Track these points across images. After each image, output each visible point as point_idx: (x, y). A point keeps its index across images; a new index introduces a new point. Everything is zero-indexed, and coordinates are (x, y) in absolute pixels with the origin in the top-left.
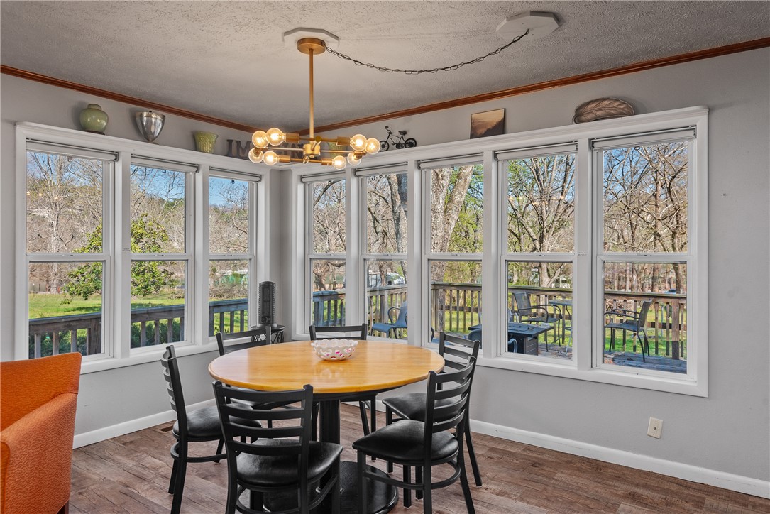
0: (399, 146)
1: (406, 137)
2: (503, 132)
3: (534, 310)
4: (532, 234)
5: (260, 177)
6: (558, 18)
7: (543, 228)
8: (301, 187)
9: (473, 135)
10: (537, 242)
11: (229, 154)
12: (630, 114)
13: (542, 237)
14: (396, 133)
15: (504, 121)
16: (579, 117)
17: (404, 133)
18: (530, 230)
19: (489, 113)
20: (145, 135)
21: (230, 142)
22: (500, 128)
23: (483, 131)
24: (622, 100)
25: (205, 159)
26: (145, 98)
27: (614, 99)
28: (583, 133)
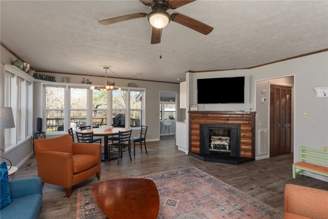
0: (87, 83)
2: (114, 85)
12: (137, 87)
14: (86, 80)
17: (88, 80)
19: (111, 81)
23: (110, 84)
24: (136, 84)
27: (134, 84)
28: (129, 88)
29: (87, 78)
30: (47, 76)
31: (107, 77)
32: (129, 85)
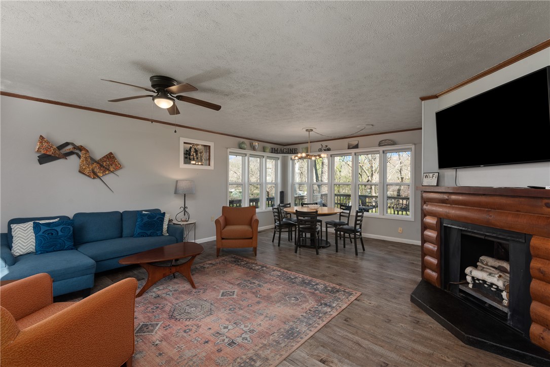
0: (325, 150)
1: (327, 147)
2: (358, 148)
3: (367, 204)
4: (367, 173)
5: (279, 158)
6: (372, 125)
7: (372, 171)
8: (291, 161)
9: (349, 148)
10: (369, 177)
11: (272, 152)
12: (394, 145)
13: (372, 175)
14: (324, 146)
15: (358, 145)
16: (380, 145)
17: (327, 146)
18: (367, 172)
19: (354, 141)
20: (254, 149)
21: (272, 148)
22: (356, 147)
23: (352, 147)
24: (392, 141)
25: (265, 154)
26: (254, 138)
27: (389, 140)
28: (381, 149)
29: (324, 143)
30: (288, 149)
31: (310, 142)
32: (380, 144)
